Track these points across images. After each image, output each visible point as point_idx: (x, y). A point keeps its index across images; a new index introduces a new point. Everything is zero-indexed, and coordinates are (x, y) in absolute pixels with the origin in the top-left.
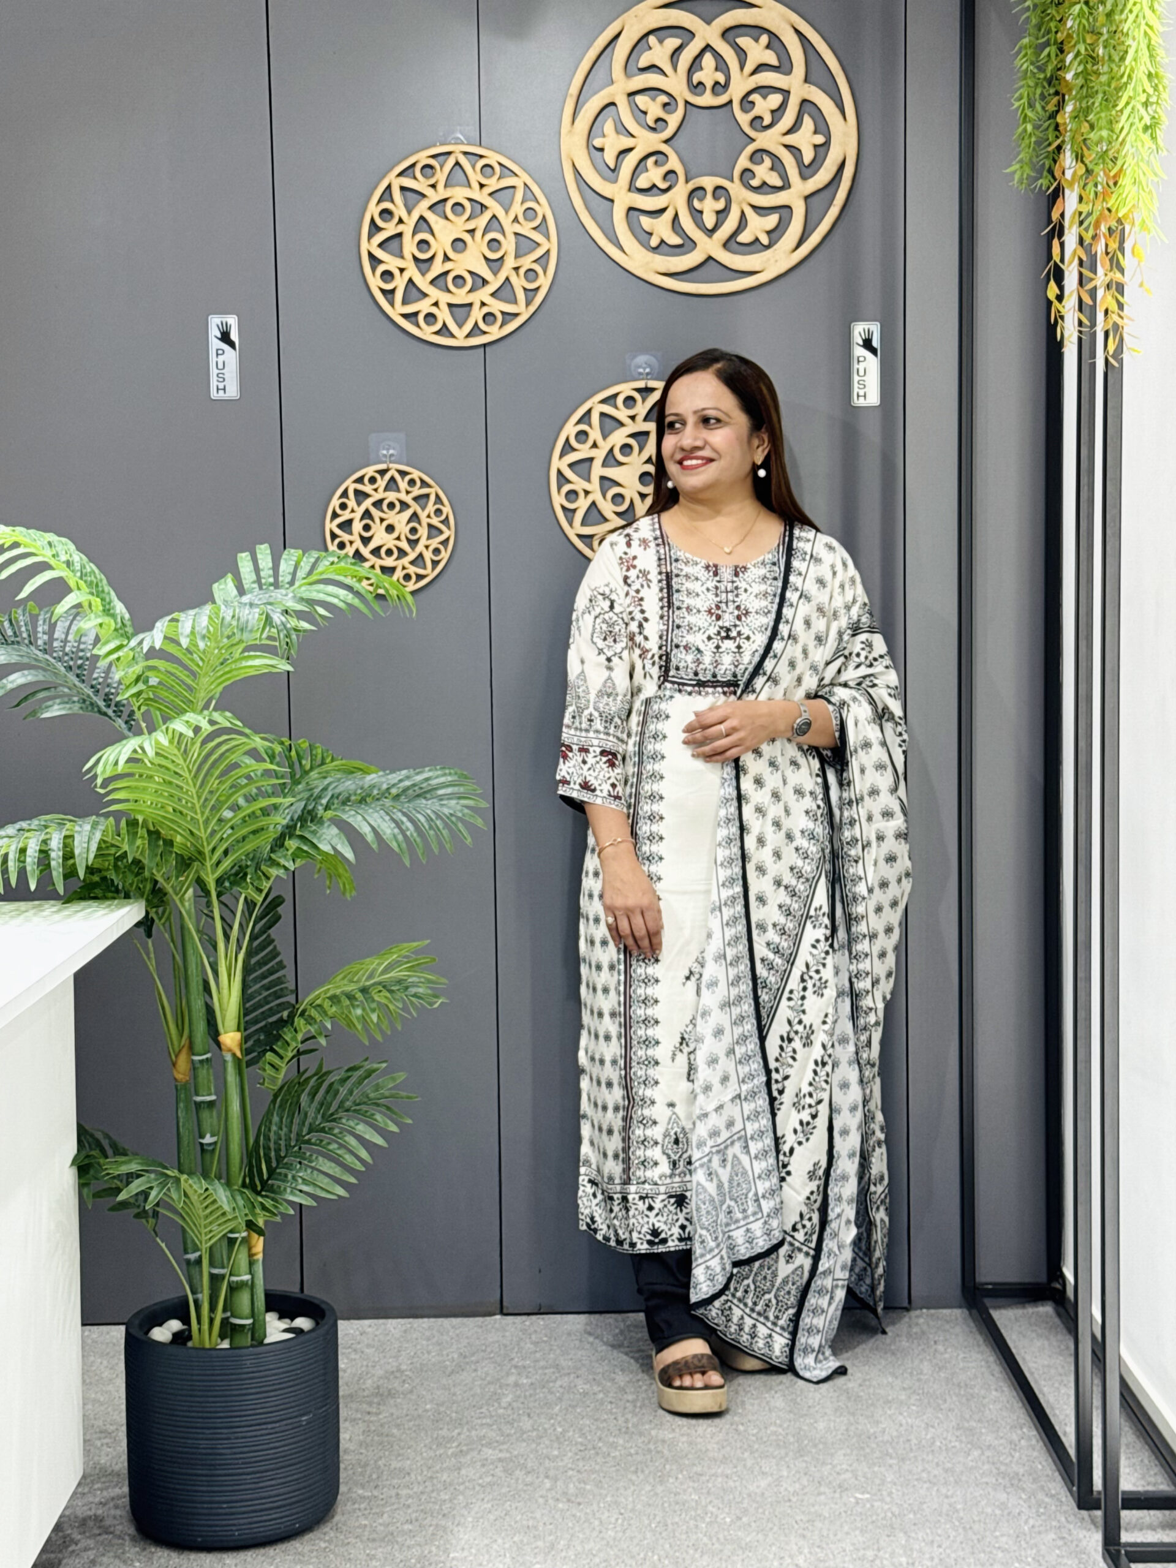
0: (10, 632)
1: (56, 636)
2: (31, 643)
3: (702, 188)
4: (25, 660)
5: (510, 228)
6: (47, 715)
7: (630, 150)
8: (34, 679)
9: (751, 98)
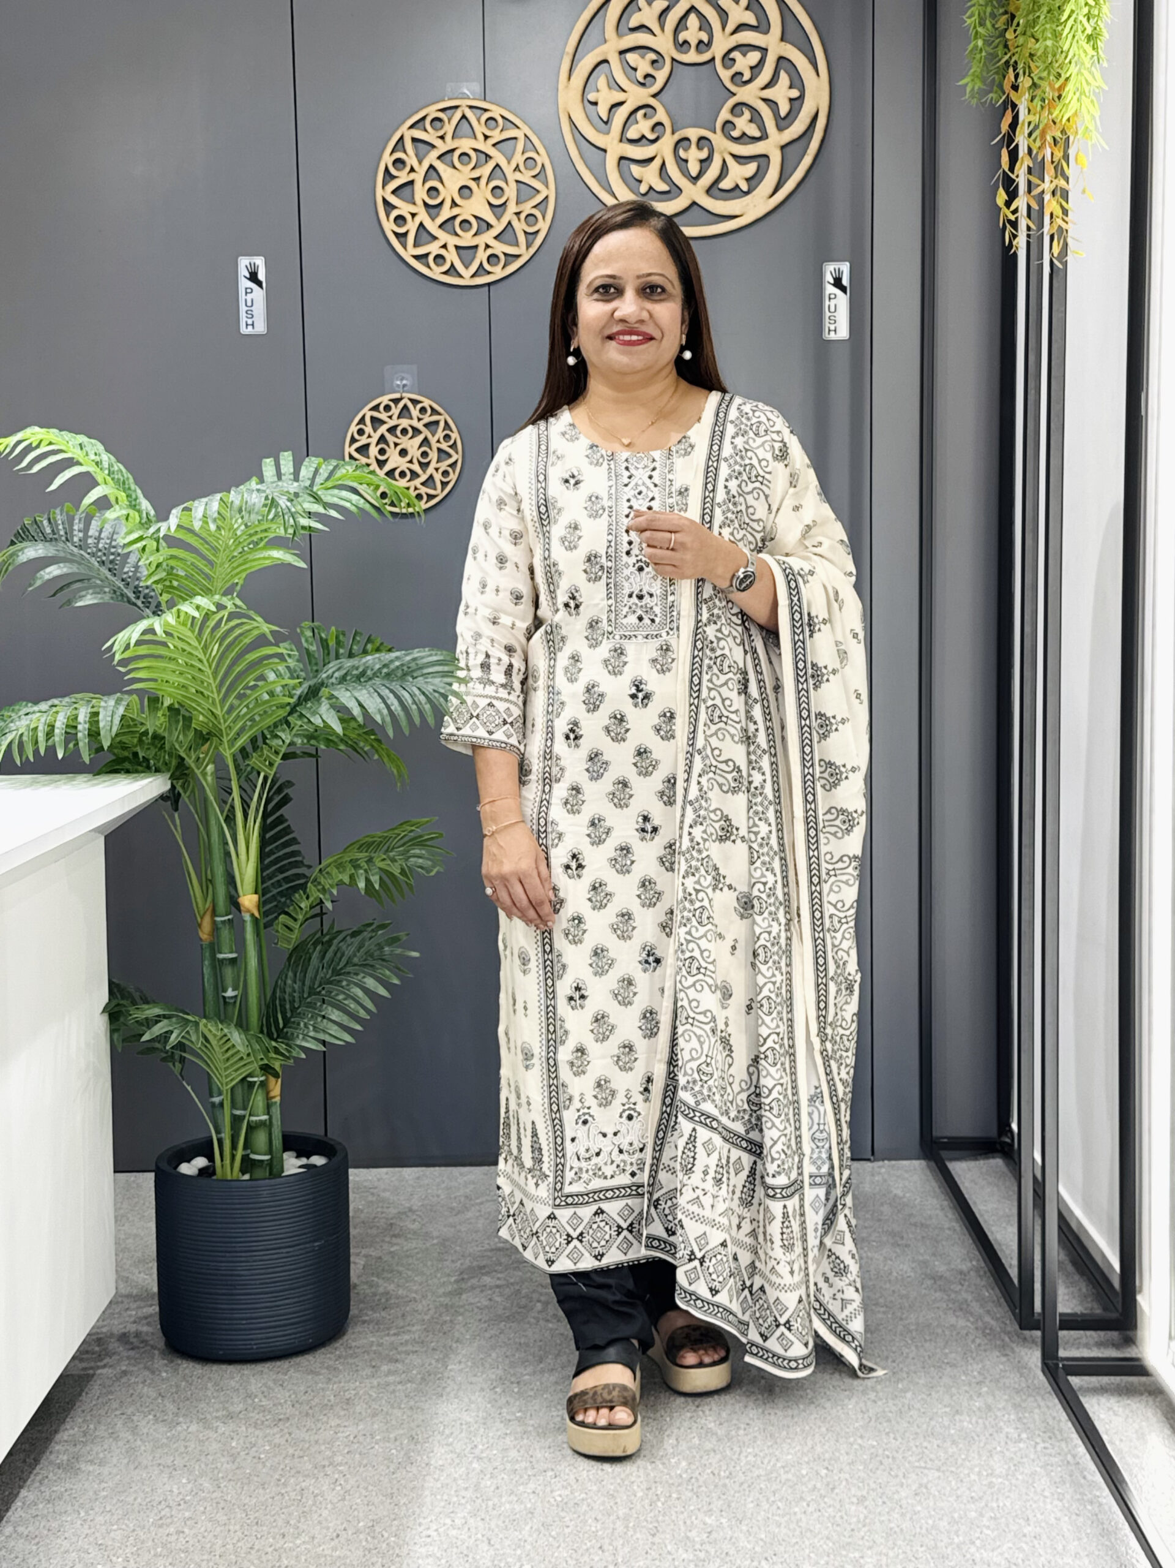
0: (48, 530)
1: (90, 533)
2: (67, 540)
3: (687, 139)
4: (62, 554)
5: (512, 177)
6: (80, 604)
7: (621, 104)
8: (70, 571)
9: (732, 55)
